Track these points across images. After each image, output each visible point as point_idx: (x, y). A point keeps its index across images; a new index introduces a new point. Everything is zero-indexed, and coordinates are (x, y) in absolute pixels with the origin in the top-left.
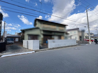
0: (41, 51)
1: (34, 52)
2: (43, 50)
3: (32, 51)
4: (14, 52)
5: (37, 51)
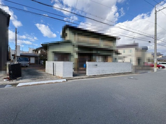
0: (76, 79)
1: (65, 80)
2: (79, 79)
3: (62, 78)
4: (34, 80)
5: (69, 80)
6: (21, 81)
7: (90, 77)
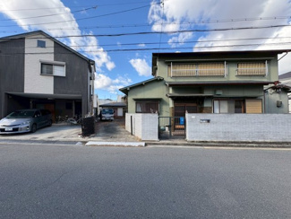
0: (163, 144)
1: (143, 144)
2: (168, 144)
3: (141, 141)
5: (150, 144)
6: (92, 139)
7: (193, 143)
